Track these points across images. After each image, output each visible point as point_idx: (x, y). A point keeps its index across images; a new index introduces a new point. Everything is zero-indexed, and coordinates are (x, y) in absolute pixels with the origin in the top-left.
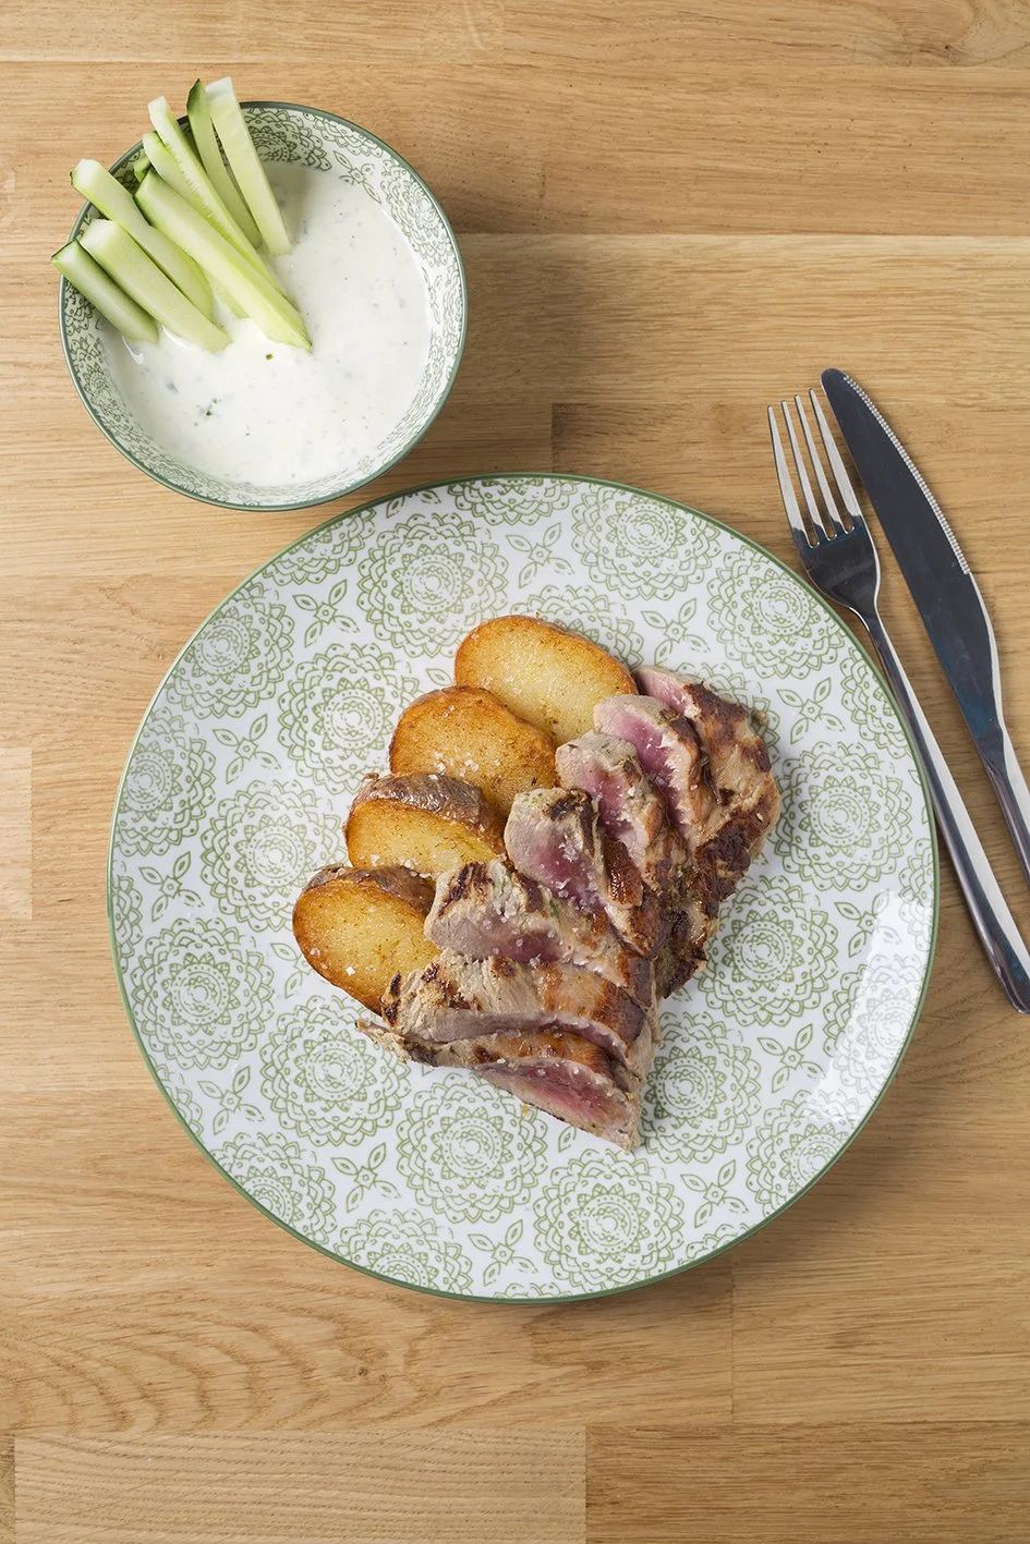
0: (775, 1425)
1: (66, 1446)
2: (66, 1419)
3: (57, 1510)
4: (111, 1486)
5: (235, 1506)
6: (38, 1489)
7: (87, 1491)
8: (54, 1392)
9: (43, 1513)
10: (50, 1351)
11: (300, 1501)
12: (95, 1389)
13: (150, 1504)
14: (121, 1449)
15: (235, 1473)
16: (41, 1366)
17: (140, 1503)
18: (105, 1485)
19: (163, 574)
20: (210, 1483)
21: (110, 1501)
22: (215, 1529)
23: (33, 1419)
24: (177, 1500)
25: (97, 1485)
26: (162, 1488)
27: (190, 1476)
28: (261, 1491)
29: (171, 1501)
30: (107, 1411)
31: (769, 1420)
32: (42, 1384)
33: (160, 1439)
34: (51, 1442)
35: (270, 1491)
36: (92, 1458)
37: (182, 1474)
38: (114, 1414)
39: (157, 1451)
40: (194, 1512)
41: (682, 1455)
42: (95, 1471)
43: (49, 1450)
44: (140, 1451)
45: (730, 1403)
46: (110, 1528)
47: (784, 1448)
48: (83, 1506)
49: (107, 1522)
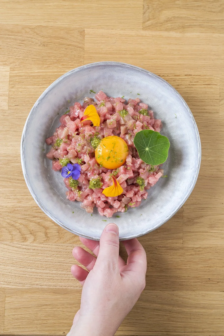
0: (193, 247)
1: (10, 245)
2: (10, 238)
3: (7, 262)
4: (21, 256)
5: (54, 263)
6: (2, 256)
7: (15, 258)
8: (7, 231)
9: (3, 263)
10: (7, 221)
11: (70, 262)
12: (18, 231)
13: (31, 262)
14: (24, 247)
15: (54, 254)
16: (4, 224)
17: (29, 261)
18: (19, 256)
19: (45, 25)
20: (47, 257)
21: (21, 260)
22: (48, 269)
23: (2, 238)
24: (38, 261)
25: (17, 256)
26: (34, 258)
27: (42, 255)
28: (60, 259)
29: (37, 261)
30: (21, 237)
31: (192, 246)
32: (5, 229)
33: (34, 245)
34: (6, 244)
35: (63, 259)
36: (16, 249)
37: (40, 254)
38: (23, 238)
39: (33, 248)
40: (43, 264)
41: (170, 254)
42: (18, 252)
43: (6, 247)
44: (29, 247)
45: (182, 241)
46: (21, 267)
47: (196, 253)
48: (14, 261)
49: (20, 266)
